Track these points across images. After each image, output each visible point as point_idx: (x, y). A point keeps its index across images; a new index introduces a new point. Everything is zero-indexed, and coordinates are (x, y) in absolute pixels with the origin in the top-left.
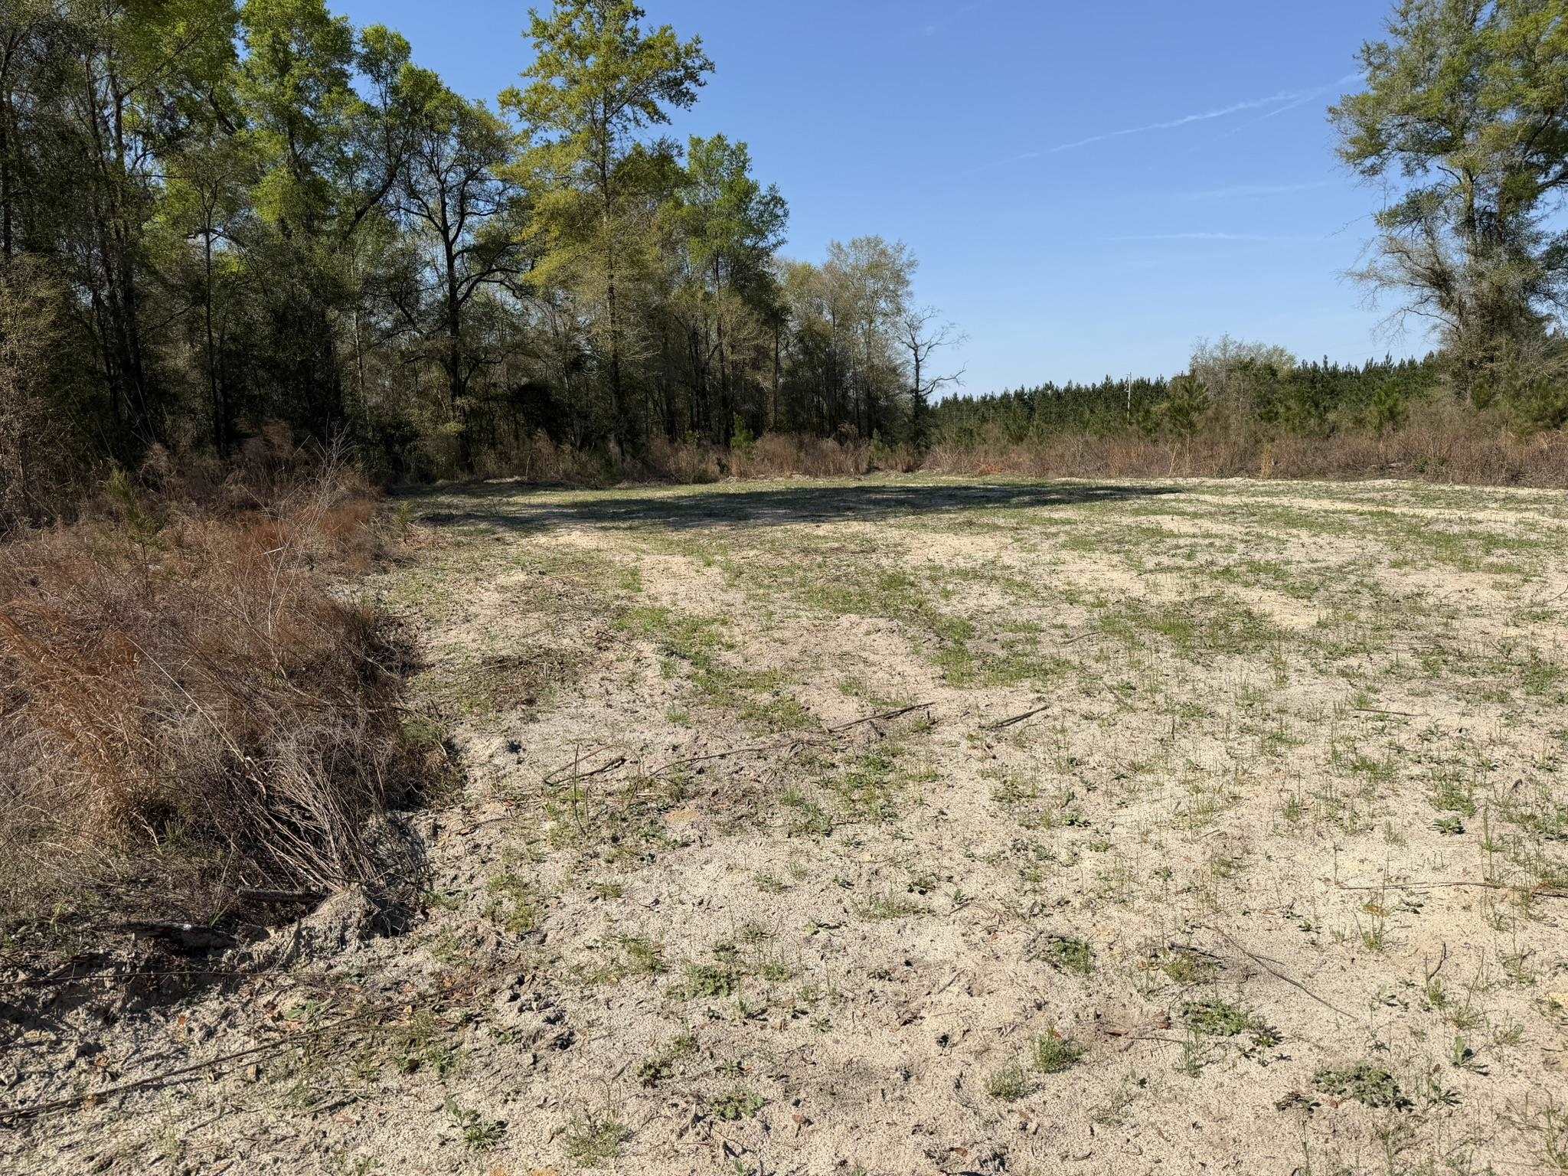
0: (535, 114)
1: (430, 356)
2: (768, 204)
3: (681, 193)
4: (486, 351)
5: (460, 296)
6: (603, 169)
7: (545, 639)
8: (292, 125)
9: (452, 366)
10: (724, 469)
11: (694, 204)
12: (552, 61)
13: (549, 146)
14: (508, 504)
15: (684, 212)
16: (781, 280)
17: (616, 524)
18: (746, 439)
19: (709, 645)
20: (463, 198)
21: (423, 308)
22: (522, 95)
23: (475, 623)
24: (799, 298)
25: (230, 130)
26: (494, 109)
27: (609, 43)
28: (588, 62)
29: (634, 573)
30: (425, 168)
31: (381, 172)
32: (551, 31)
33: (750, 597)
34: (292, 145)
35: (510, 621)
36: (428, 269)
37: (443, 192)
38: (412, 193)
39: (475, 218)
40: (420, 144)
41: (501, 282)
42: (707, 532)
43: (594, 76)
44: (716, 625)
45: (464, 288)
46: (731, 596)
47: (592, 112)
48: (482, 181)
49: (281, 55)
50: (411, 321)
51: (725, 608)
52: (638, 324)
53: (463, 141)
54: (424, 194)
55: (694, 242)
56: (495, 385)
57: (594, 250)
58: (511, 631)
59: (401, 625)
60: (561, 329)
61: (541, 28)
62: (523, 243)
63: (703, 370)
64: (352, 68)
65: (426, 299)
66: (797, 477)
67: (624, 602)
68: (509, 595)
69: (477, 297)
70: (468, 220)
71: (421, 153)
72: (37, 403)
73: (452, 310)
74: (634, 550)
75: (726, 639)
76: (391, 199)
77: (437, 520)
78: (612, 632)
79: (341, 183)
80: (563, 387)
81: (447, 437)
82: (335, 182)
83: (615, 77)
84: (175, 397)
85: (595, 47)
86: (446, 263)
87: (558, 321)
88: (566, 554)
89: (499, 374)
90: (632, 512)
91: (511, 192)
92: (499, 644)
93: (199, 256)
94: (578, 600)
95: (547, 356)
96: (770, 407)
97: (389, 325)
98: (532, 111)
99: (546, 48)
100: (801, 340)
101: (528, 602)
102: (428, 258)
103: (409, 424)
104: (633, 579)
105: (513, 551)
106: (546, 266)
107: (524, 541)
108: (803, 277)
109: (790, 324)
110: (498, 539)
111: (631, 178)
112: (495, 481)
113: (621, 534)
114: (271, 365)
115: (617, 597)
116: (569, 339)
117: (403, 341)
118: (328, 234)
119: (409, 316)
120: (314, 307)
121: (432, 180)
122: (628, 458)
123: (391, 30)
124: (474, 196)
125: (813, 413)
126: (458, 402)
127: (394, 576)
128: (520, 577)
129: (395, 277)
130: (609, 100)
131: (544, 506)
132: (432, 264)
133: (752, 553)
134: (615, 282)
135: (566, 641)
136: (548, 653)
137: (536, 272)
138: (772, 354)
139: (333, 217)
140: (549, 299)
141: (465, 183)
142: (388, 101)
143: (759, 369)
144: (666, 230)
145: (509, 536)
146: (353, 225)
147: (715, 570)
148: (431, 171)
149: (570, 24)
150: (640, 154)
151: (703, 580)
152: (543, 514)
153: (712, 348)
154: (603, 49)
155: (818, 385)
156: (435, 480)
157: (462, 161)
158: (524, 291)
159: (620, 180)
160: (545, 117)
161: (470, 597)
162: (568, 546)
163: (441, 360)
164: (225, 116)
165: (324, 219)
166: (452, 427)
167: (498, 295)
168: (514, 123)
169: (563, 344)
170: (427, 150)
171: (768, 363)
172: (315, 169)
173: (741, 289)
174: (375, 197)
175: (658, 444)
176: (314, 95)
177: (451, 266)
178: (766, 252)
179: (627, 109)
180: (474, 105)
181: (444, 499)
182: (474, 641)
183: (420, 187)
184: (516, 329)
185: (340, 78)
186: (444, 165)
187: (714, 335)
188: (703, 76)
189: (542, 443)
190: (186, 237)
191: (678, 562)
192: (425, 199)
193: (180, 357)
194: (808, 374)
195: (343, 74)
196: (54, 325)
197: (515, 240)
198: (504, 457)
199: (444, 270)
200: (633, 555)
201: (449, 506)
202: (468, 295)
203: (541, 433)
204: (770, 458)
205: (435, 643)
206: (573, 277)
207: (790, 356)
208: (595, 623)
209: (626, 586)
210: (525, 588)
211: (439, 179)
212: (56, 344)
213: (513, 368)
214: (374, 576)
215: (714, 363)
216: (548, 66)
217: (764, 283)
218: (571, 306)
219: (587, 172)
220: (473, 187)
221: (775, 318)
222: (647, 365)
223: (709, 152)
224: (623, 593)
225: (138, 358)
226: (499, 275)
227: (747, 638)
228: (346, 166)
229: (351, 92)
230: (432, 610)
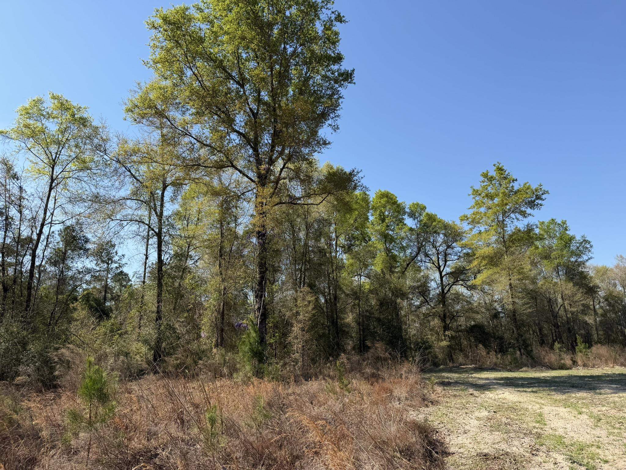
0: (474, 222)
1: (434, 315)
2: (582, 243)
3: (537, 243)
4: (457, 312)
5: (445, 291)
6: (503, 238)
7: (504, 446)
8: (386, 238)
9: (443, 318)
10: (575, 363)
11: (543, 247)
12: (480, 202)
13: (480, 232)
14: (472, 377)
15: (540, 250)
16: (592, 274)
17: (525, 389)
18: (585, 348)
19: (592, 459)
20: (446, 255)
21: (431, 296)
22: (469, 216)
23: (470, 435)
24: (602, 281)
25: (366, 242)
26: (458, 222)
27: (503, 193)
28: (495, 201)
29: (540, 415)
30: (431, 246)
31: (416, 249)
32: (479, 192)
33: (610, 434)
34: (386, 244)
35: (485, 435)
36: (433, 282)
37: (438, 254)
38: (427, 255)
39: (451, 262)
40: (430, 238)
41: (462, 285)
42: (574, 395)
43: (498, 205)
44: (594, 448)
45: (447, 288)
46: (598, 432)
47: (498, 218)
48: (452, 248)
49: (382, 217)
50: (427, 301)
51: (597, 439)
52: (523, 298)
53: (445, 235)
54: (431, 255)
55: (545, 262)
56: (460, 326)
57: (502, 270)
58: (487, 440)
59: (437, 432)
60: (488, 302)
61: (476, 192)
62: (469, 269)
63: (555, 316)
64: (406, 217)
65: (432, 293)
66: (617, 367)
67: (539, 430)
68: (482, 422)
69: (452, 291)
70: (448, 263)
71: (429, 241)
72: (307, 336)
73: (443, 296)
74: (538, 403)
75: (602, 457)
76: (419, 258)
77: (445, 384)
78: (537, 446)
79: (402, 255)
80: (490, 325)
81: (443, 348)
82: (399, 255)
83: (506, 204)
84: (348, 333)
85: (497, 195)
86: (440, 279)
87: (486, 298)
88: (503, 403)
89: (462, 321)
90: (531, 384)
91: (465, 251)
92: (482, 447)
93: (355, 284)
94: (515, 427)
95: (482, 312)
96: (594, 332)
97: (418, 304)
98: (473, 221)
99: (477, 198)
100: (606, 300)
101: (491, 426)
102: (433, 278)
103: (428, 342)
104: (540, 419)
105: (479, 400)
106: (480, 278)
107: (483, 396)
108: (603, 272)
109: (600, 293)
110: (471, 394)
111: (516, 240)
112: (464, 367)
113: (529, 395)
114: (379, 320)
115: (534, 427)
116: (491, 305)
117: (424, 309)
118: (397, 273)
119: (426, 300)
120: (393, 298)
121: (434, 250)
122: (524, 357)
123: (420, 203)
124: (450, 254)
125: (619, 334)
126: (447, 333)
127: (431, 409)
128: (485, 413)
129: (421, 286)
130: (504, 213)
131: (487, 379)
132: (434, 280)
133: (604, 409)
134: (512, 282)
135: (514, 448)
136: (507, 454)
137: (477, 280)
138: (592, 307)
139: (398, 267)
140: (482, 290)
141: (446, 250)
142: (418, 225)
143: (586, 314)
144: (532, 259)
145: (476, 393)
146: (406, 269)
147: (584, 417)
148: (433, 247)
149: (487, 189)
150: (519, 231)
151: (579, 422)
152: (488, 383)
153: (559, 306)
154: (501, 195)
155: (620, 321)
156: (439, 365)
157: (445, 242)
158: (472, 288)
159: (511, 242)
160: (478, 223)
161: (464, 421)
162: (504, 399)
163: (439, 316)
164: (365, 238)
165: (395, 268)
166: (444, 343)
167: (460, 290)
168: (465, 226)
169: (489, 307)
170: (432, 240)
171: (590, 311)
172: (393, 251)
173: (571, 279)
174: (413, 258)
175: (538, 351)
176: (393, 227)
177: (442, 280)
178: (583, 263)
179: (512, 215)
180: (450, 223)
181: (445, 374)
182: (470, 443)
183: (430, 253)
184: (469, 303)
185: (401, 221)
186: (438, 244)
187: (560, 300)
188: (543, 197)
189: (482, 350)
190: (352, 277)
191: (562, 411)
192: (431, 257)
193: (350, 318)
194: (613, 316)
195: (403, 219)
196: (313, 309)
197: (468, 268)
198: (466, 356)
199: (439, 282)
200: (538, 406)
201: (447, 378)
202: (449, 290)
203: (481, 346)
204: (599, 357)
205: (452, 442)
206: (492, 281)
207: (601, 307)
208: (527, 440)
209: (538, 422)
210: (489, 419)
211: (436, 250)
212: (314, 315)
213: (468, 318)
214: (423, 409)
215: (562, 312)
216: (478, 204)
217: (583, 276)
218: (491, 292)
219: (497, 240)
220: (449, 251)
221: (591, 291)
222: (530, 315)
223: (548, 226)
224: (537, 425)
225: (337, 319)
226: (461, 282)
227: (615, 458)
228: (403, 249)
229: (405, 224)
230: (449, 426)
